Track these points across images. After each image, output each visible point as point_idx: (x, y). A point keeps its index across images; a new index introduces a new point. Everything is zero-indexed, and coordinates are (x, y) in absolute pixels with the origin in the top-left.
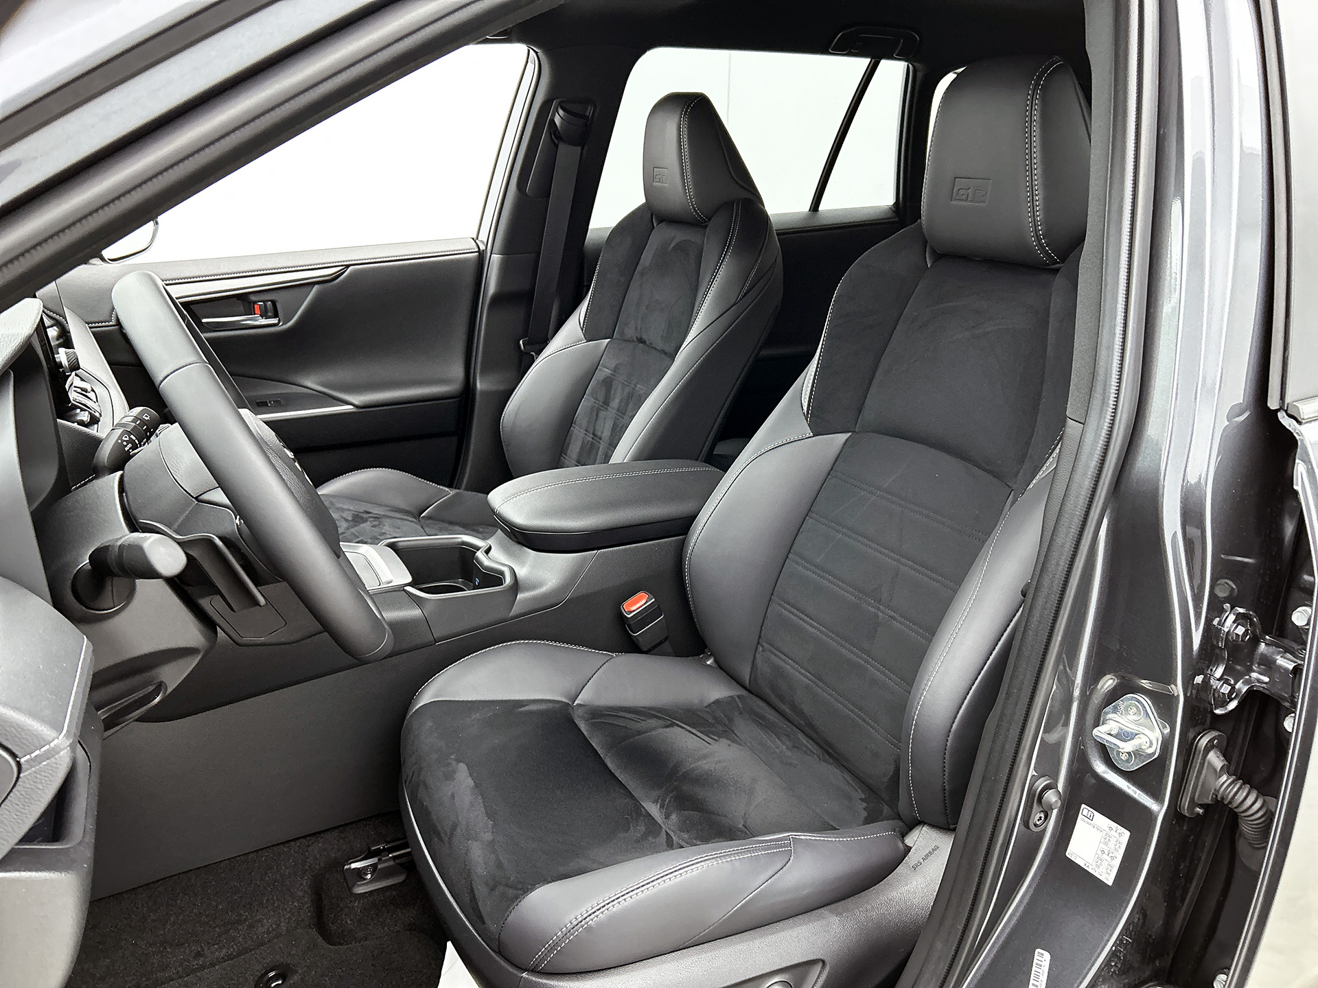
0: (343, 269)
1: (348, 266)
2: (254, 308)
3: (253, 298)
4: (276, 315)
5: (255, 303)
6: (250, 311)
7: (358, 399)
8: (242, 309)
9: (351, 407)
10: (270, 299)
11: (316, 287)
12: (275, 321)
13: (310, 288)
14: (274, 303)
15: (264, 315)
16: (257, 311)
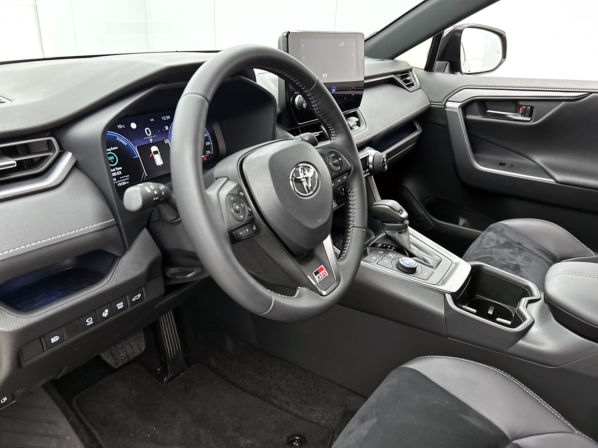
0: (587, 94)
1: (591, 93)
2: (520, 109)
3: (521, 103)
4: (530, 116)
5: (521, 106)
6: (516, 111)
7: (560, 177)
8: (513, 109)
9: (553, 181)
10: (529, 105)
11: (563, 103)
12: (529, 119)
13: (559, 103)
14: (532, 108)
15: (523, 114)
16: (521, 112)
